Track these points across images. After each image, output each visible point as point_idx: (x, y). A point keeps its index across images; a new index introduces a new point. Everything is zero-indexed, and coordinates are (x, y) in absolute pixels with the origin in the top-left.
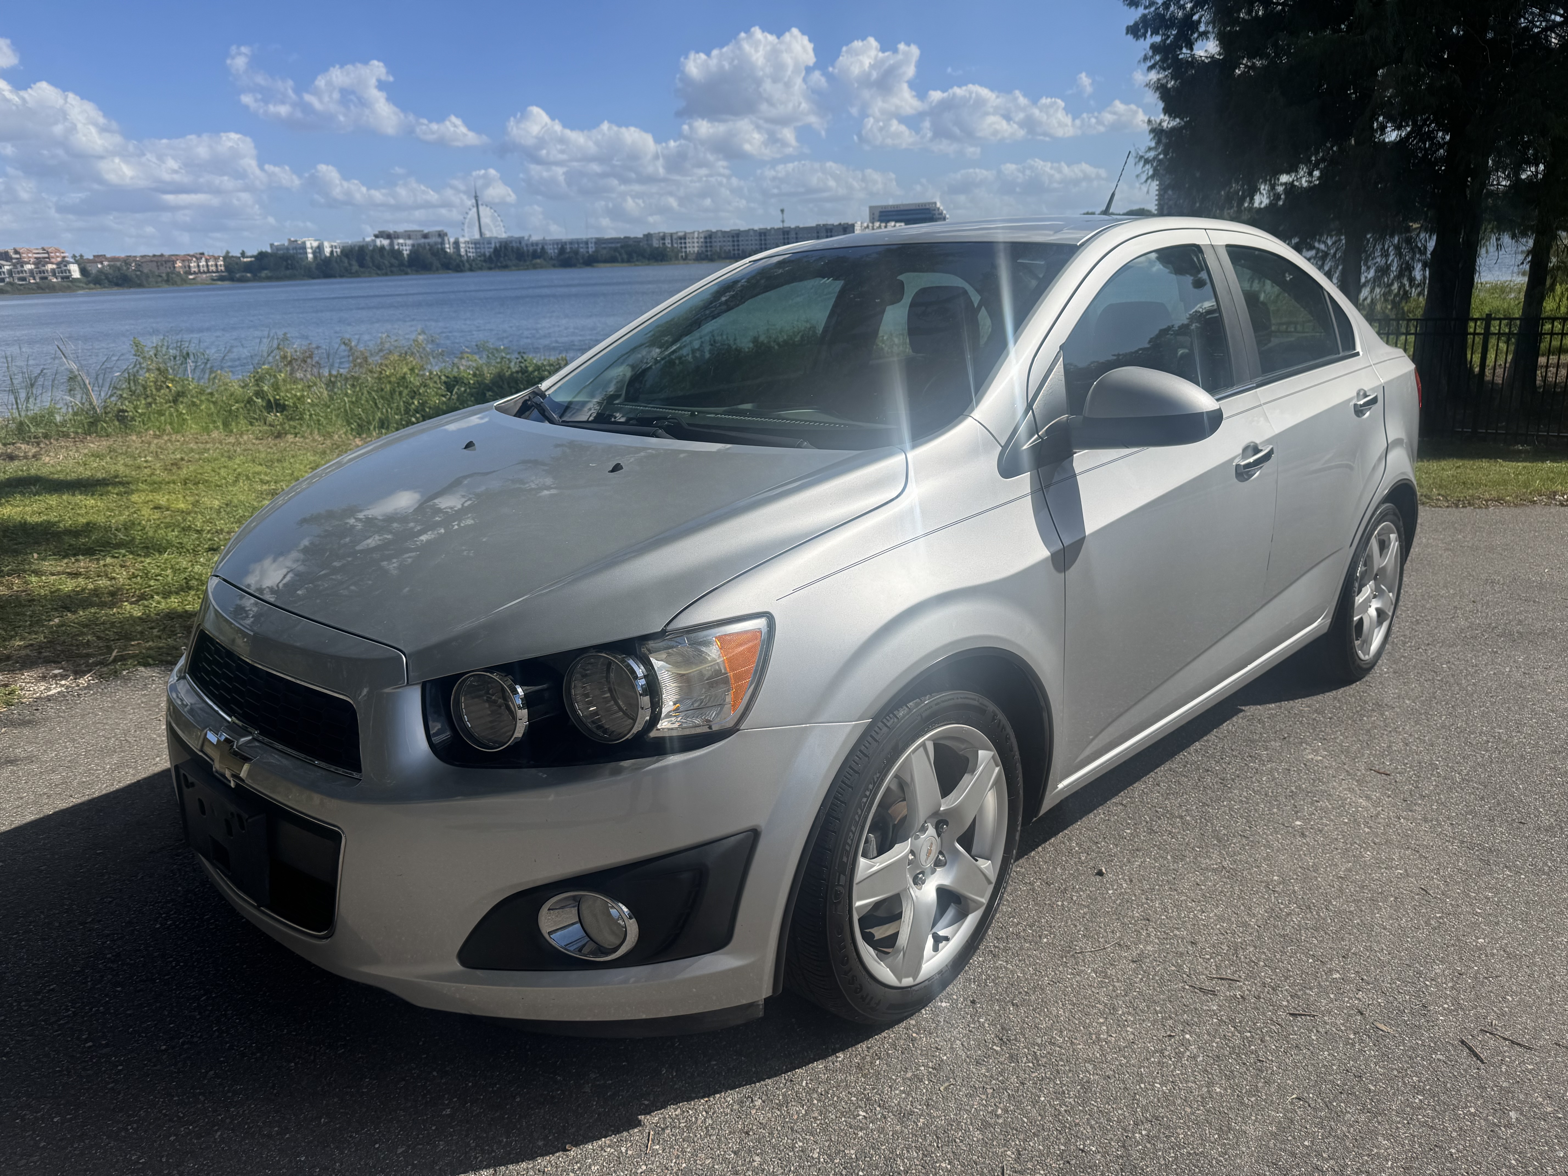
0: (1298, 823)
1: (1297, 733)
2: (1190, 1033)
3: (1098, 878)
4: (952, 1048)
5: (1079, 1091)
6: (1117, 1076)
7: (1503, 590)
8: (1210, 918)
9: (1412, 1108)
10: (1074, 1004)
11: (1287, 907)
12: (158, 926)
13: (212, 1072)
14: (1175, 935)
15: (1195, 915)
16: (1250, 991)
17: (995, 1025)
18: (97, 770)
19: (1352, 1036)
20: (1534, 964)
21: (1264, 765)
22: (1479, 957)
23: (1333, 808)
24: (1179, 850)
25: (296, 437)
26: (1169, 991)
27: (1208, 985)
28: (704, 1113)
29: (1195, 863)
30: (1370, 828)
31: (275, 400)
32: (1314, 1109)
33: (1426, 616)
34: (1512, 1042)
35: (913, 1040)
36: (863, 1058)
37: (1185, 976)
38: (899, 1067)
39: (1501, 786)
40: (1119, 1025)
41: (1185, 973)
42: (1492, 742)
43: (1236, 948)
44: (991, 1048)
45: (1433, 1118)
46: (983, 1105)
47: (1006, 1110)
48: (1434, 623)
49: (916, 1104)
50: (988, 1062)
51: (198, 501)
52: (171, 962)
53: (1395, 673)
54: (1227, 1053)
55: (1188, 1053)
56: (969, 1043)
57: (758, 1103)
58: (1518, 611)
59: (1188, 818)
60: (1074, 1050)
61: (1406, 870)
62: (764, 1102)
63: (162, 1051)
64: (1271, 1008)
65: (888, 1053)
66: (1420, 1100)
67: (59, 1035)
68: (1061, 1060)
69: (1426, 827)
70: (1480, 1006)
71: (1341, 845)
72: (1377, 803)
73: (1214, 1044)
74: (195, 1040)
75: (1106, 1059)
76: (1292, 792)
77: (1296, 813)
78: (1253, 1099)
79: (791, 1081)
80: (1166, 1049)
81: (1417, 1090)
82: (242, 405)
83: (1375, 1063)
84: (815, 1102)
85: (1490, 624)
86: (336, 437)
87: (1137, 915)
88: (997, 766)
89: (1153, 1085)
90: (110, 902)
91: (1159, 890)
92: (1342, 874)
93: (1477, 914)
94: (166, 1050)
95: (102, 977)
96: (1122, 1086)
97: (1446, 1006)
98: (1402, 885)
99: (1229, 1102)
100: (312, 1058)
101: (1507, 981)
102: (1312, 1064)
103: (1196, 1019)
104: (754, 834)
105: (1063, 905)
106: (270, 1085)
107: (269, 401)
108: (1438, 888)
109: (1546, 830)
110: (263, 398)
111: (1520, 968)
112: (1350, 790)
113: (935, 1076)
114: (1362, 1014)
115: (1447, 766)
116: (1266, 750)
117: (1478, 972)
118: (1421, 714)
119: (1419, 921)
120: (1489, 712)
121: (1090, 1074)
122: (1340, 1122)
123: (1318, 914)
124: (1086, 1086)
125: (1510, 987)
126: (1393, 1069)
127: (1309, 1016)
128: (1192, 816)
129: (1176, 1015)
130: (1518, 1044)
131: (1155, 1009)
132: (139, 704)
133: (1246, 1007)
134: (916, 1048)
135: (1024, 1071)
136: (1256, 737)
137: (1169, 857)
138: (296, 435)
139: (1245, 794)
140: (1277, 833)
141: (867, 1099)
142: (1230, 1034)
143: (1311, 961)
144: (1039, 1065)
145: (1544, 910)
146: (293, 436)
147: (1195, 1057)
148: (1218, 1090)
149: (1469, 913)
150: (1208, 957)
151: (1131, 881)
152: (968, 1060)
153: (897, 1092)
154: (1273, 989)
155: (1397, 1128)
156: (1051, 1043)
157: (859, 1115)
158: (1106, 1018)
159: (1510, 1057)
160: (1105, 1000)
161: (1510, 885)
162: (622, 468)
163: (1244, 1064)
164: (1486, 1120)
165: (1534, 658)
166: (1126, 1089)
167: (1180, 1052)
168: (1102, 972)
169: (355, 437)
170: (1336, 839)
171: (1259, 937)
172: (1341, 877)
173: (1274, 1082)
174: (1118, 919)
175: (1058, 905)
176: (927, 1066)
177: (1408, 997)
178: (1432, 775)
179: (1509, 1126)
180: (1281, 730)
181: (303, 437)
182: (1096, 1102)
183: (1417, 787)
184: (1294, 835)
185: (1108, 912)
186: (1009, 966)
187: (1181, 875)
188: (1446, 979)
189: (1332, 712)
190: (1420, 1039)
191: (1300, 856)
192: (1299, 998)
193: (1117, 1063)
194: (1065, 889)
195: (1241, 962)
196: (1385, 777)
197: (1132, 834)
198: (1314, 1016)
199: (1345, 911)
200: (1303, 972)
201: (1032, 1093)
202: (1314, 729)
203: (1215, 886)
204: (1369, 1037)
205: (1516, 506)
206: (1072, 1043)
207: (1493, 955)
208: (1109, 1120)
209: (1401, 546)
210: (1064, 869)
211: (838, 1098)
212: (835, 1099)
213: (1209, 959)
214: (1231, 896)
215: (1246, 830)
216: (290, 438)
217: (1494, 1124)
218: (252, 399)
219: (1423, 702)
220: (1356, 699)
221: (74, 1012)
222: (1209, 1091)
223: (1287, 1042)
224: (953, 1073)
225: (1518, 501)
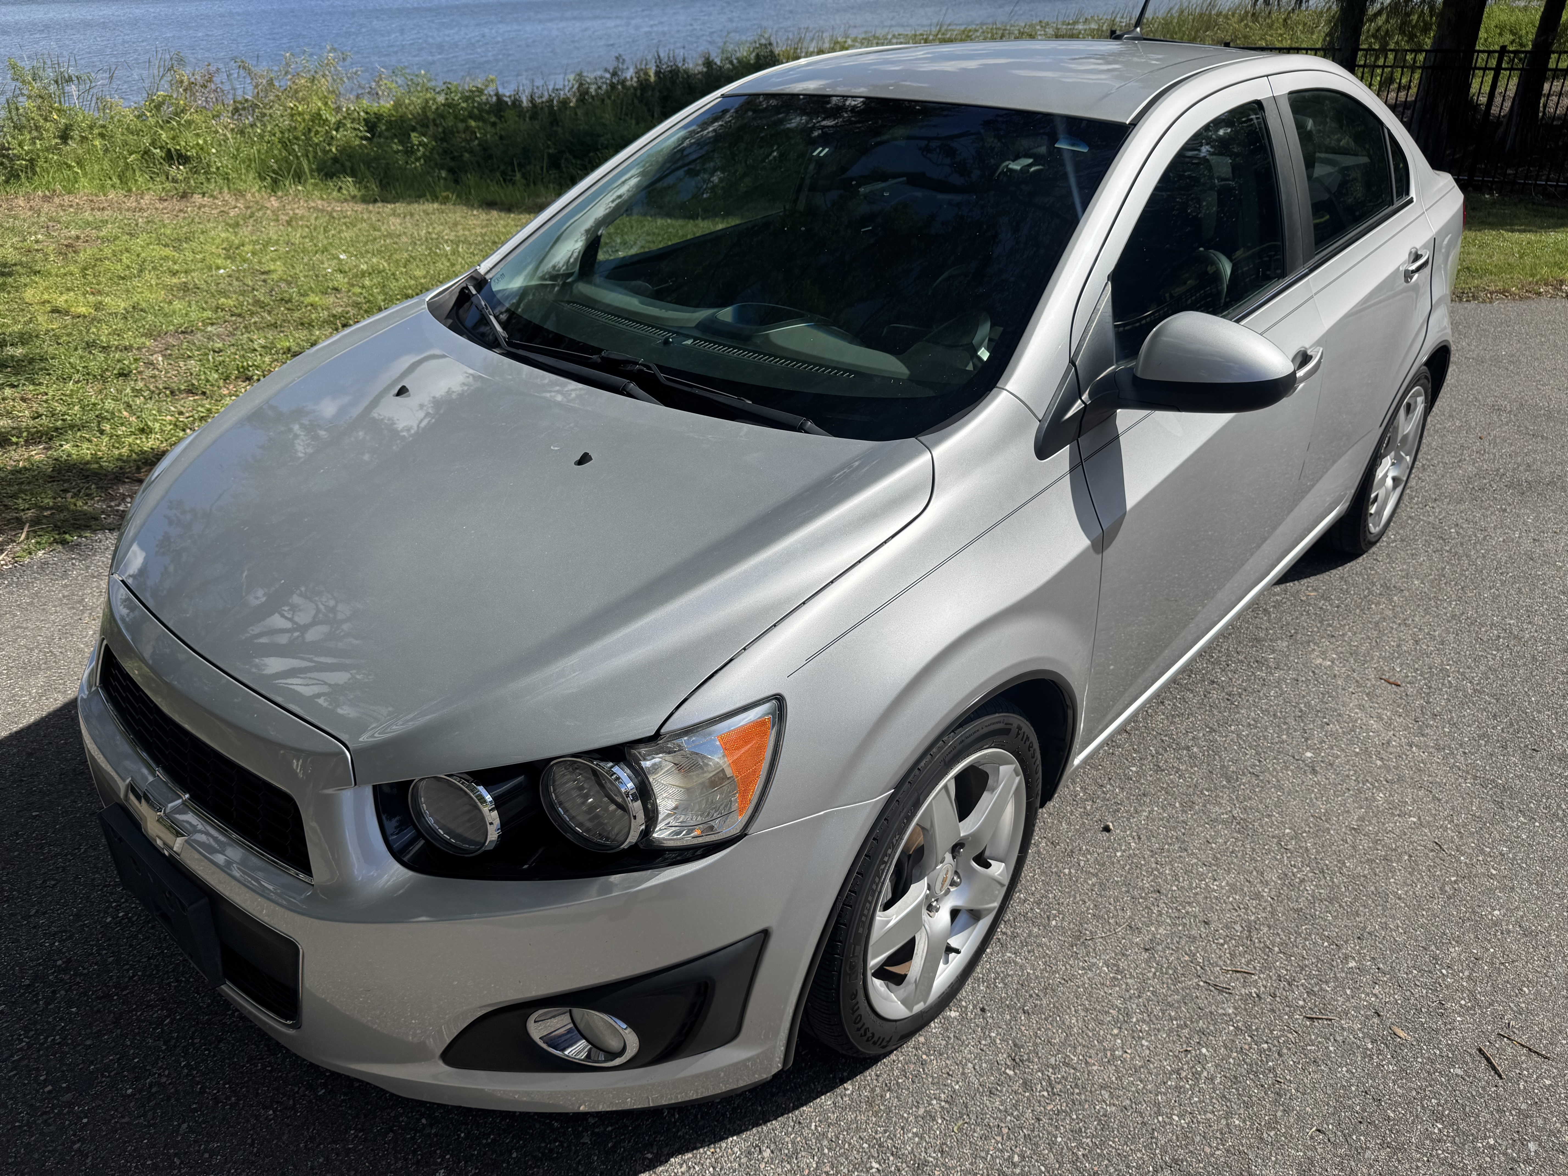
0: (1309, 754)
1: (1304, 628)
2: (1207, 1047)
3: (1105, 833)
4: (963, 1074)
5: (1096, 1129)
6: (1134, 1106)
7: (1510, 420)
8: (1222, 888)
9: (1432, 1140)
10: (1086, 1010)
11: (1300, 870)
12: (109, 920)
13: (185, 1126)
14: (1187, 913)
15: (1206, 884)
16: (1265, 987)
17: (1007, 1041)
18: (22, 696)
19: (1370, 1046)
20: (1550, 943)
21: (1271, 673)
22: (1495, 935)
23: (1344, 733)
24: (1187, 795)
25: (204, 196)
26: (1183, 989)
27: (1223, 980)
28: (711, 1169)
29: (1204, 813)
30: (1381, 759)
31: (176, 150)
32: (1335, 1145)
33: (1432, 459)
34: (1530, 1049)
35: (923, 1063)
36: (873, 1090)
37: (1198, 968)
38: (910, 1101)
39: (1513, 700)
40: (1133, 1037)
41: (1198, 964)
42: (1504, 638)
43: (1250, 928)
44: (1005, 1073)
45: (1453, 1153)
46: (998, 1150)
47: (1022, 1157)
48: (1440, 470)
49: (930, 1151)
50: (1001, 1091)
51: (100, 303)
52: (128, 970)
53: (1402, 540)
54: (1244, 1072)
55: (1205, 1074)
56: (981, 1067)
57: (767, 1153)
58: (1526, 451)
59: (1195, 749)
60: (1089, 1073)
61: (1419, 818)
62: (772, 1152)
63: (129, 1096)
64: (1287, 1009)
65: (897, 1082)
66: (1439, 1130)
67: (15, 1075)
68: (1077, 1085)
69: (1438, 757)
70: (1497, 1001)
71: (1353, 783)
72: (1388, 726)
73: (1231, 1061)
74: (164, 1080)
75: (1122, 1084)
76: (1301, 711)
77: (1307, 739)
78: (1272, 1133)
79: (800, 1123)
80: (1182, 1069)
81: (1438, 1117)
82: (139, 156)
83: (1394, 1082)
84: (826, 1151)
85: (1498, 470)
86: (249, 196)
87: (1147, 885)
88: (1017, 775)
89: (1171, 1118)
90: (54, 885)
91: (1169, 851)
92: (1354, 824)
93: (1491, 877)
94: (133, 1095)
95: (54, 992)
96: (1139, 1119)
97: (1463, 1002)
98: (1415, 838)
99: (1248, 1138)
100: (291, 1102)
101: (1524, 967)
102: (1331, 1085)
103: (1212, 1028)
104: (765, 934)
105: (1070, 873)
106: (249, 1141)
107: (169, 150)
108: (1453, 842)
109: (1560, 760)
110: (161, 148)
111: (1535, 948)
112: (1361, 707)
113: (948, 1112)
114: (1379, 1015)
115: (1458, 672)
116: (1273, 652)
117: (1494, 955)
118: (1430, 599)
119: (1433, 887)
120: (1499, 596)
121: (1106, 1104)
122: (1360, 1161)
123: (1332, 880)
124: (1104, 1121)
125: (1526, 976)
126: (1411, 1089)
127: (1327, 1019)
128: (1199, 747)
129: (1192, 1022)
130: (1535, 1052)
131: (1170, 1015)
132: (60, 600)
133: (1262, 1009)
134: (927, 1075)
135: (1039, 1102)
136: (1262, 635)
137: (1177, 805)
138: (204, 194)
139: (1252, 714)
140: (1287, 768)
141: (880, 1146)
142: (1247, 1047)
143: (1326, 944)
144: (1054, 1094)
145: (1559, 870)
146: (200, 196)
147: (1211, 1079)
148: (1237, 1122)
149: (1484, 874)
150: (1221, 941)
151: (1139, 838)
152: (981, 1090)
153: (910, 1135)
154: (1289, 984)
155: (1418, 1167)
156: (1065, 1064)
157: (872, 1168)
158: (1120, 1028)
159: (1527, 1070)
160: (1118, 1002)
161: (1524, 837)
162: (591, 459)
163: (1262, 1086)
164: (1505, 1154)
165: (1544, 518)
166: (1144, 1124)
167: (1197, 1072)
168: (1114, 965)
169: (271, 196)
170: (1348, 776)
171: (1273, 913)
172: (1354, 829)
173: (1293, 1110)
174: (1128, 892)
175: (1065, 874)
176: (939, 1099)
177: (1424, 992)
178: (1443, 684)
179: (1528, 1161)
180: (1288, 624)
181: (212, 196)
182: (1114, 1142)
183: (1428, 702)
184: (1305, 772)
185: (1117, 882)
186: (1018, 960)
187: (1190, 829)
188: (1462, 965)
189: (1339, 599)
190: (1438, 1048)
191: (1311, 799)
192: (1315, 995)
193: (1133, 1089)
194: (1072, 851)
195: (1255, 948)
196: (1395, 688)
197: (1137, 772)
198: (1330, 1020)
199: (1359, 876)
200: (1319, 960)
201: (1049, 1133)
202: (1321, 622)
203: (1226, 843)
204: (1388, 1047)
205: (1521, 298)
206: (1087, 1063)
207: (1509, 932)
208: (1128, 1166)
209: (1425, 407)
210: (1069, 824)
211: (850, 1144)
212: (847, 1146)
213: (1222, 945)
214: (1243, 857)
215: (1255, 765)
216: (197, 198)
217: (1513, 1159)
218: (149, 150)
219: (1432, 581)
220: (1364, 579)
221: (27, 1043)
222: (1228, 1125)
223: (1305, 1055)
224: (966, 1107)
225: (1523, 293)
